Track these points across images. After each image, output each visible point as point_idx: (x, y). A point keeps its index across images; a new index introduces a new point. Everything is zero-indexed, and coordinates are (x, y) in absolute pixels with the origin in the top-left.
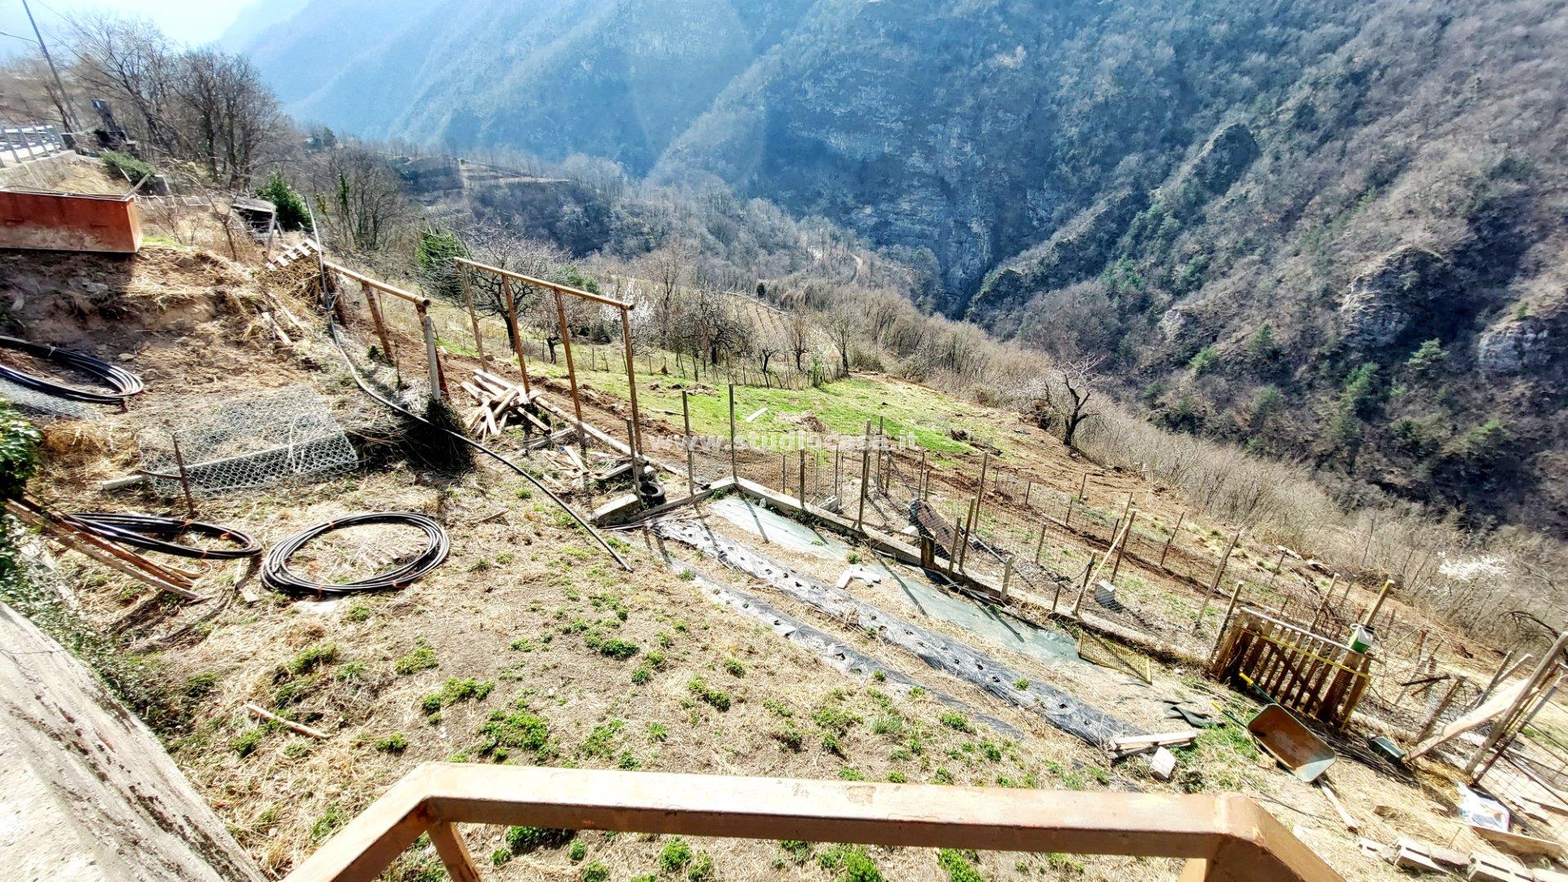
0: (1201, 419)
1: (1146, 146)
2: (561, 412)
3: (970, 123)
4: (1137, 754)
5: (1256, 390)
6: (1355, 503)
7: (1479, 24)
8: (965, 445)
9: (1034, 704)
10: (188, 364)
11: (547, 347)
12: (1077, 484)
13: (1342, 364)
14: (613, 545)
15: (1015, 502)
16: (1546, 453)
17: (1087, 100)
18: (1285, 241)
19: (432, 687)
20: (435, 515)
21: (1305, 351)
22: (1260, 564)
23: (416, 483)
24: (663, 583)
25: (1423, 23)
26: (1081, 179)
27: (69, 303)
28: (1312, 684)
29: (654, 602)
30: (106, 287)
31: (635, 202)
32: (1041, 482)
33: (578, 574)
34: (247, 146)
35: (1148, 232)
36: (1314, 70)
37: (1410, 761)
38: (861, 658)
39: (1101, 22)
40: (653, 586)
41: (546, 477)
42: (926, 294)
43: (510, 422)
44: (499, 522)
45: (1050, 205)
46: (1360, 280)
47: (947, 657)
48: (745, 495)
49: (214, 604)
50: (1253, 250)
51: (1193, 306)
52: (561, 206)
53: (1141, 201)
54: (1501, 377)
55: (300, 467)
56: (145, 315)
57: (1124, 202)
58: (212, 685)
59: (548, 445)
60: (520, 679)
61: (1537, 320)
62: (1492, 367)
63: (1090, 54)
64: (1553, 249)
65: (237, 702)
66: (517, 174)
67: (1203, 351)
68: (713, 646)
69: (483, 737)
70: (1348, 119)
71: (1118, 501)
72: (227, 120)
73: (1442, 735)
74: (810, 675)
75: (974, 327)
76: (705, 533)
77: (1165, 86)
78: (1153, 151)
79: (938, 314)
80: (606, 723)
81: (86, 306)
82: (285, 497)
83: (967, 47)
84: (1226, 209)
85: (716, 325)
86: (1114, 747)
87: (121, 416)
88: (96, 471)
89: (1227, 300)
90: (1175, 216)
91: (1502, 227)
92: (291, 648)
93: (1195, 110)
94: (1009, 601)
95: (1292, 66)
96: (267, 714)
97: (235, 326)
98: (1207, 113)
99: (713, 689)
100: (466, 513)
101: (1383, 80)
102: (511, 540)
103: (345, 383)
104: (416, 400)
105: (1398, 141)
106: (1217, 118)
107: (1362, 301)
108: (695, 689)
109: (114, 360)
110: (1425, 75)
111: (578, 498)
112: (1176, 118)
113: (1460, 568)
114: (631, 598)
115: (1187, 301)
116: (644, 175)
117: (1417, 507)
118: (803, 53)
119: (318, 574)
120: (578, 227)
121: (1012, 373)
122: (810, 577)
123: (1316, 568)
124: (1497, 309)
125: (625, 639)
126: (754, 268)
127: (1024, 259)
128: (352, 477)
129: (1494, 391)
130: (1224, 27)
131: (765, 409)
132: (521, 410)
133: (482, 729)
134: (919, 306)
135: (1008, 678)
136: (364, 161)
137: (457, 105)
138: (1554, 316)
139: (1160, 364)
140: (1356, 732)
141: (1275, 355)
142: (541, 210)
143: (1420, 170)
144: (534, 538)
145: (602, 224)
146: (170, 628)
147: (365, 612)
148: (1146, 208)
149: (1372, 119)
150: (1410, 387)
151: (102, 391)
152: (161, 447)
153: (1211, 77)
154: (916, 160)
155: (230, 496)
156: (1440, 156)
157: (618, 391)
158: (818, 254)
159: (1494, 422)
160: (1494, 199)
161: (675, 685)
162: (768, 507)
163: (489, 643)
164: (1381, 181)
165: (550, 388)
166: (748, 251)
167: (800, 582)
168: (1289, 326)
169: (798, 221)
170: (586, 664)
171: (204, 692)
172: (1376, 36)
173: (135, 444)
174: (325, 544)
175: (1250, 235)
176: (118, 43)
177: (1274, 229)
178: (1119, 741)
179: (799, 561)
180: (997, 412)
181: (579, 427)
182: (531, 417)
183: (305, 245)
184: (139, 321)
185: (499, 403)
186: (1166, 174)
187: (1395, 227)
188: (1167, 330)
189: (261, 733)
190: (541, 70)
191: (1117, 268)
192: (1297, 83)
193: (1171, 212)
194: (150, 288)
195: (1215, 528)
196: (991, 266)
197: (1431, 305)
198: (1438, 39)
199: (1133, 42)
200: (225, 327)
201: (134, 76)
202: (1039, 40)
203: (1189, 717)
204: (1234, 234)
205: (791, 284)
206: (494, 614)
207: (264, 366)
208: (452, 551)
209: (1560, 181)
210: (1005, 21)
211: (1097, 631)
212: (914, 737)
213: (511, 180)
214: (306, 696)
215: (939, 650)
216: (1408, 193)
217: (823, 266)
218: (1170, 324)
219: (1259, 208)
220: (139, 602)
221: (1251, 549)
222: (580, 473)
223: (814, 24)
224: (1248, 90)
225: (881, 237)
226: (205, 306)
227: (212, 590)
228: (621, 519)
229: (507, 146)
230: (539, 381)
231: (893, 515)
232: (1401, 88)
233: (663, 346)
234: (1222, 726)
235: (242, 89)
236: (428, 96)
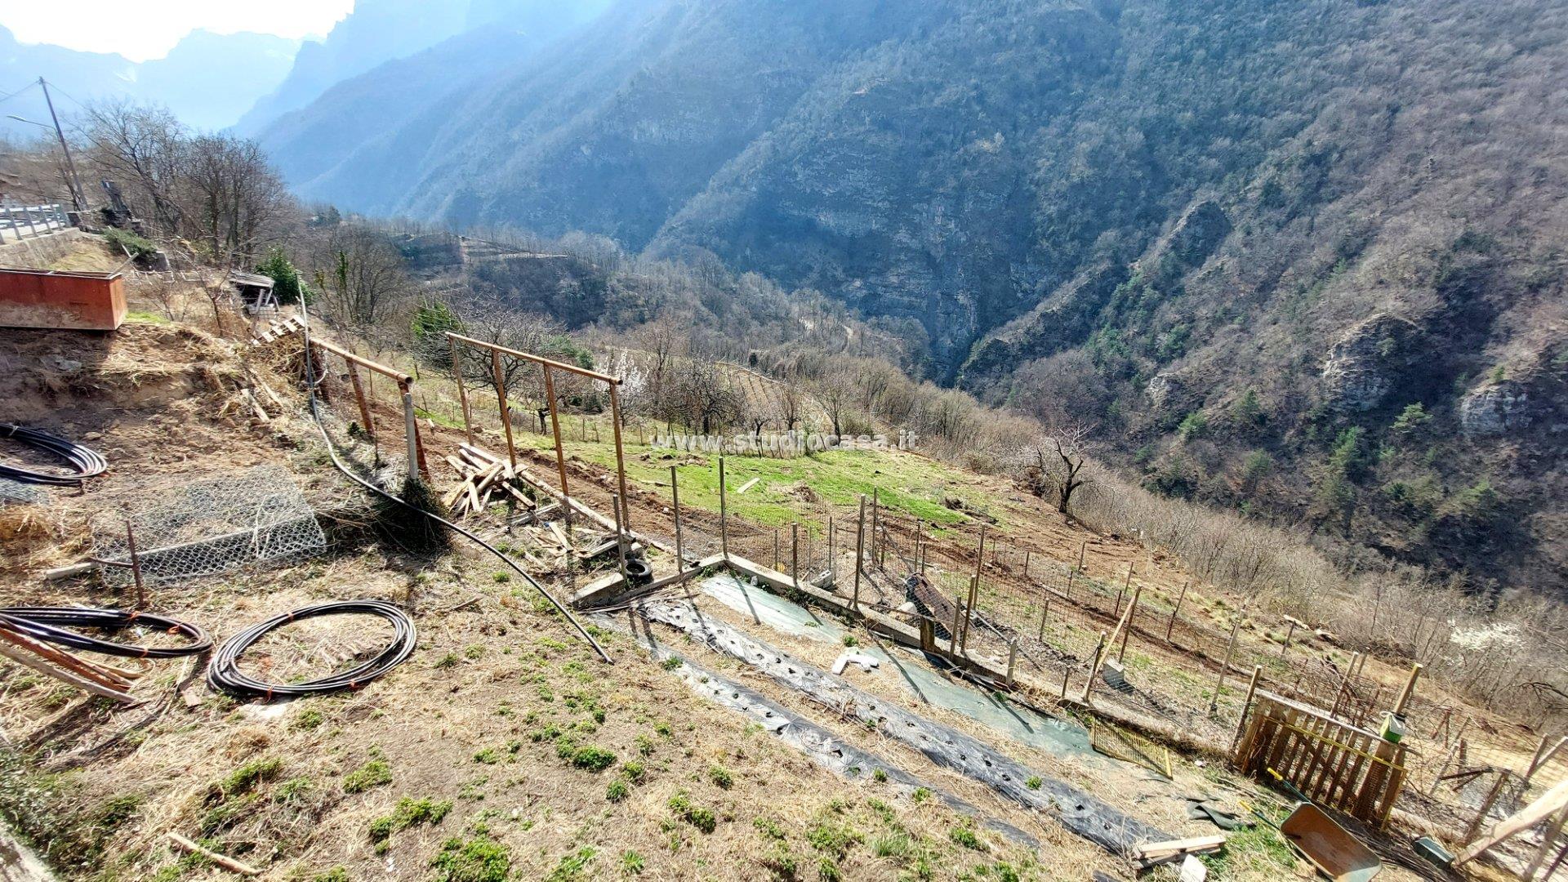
0: (1194, 484)
1: (1123, 223)
2: (546, 486)
3: (953, 202)
4: (1163, 863)
5: (1245, 454)
6: (1354, 567)
7: (1426, 112)
8: (958, 513)
9: (1048, 806)
10: (157, 442)
11: (537, 418)
12: (1075, 553)
13: (1328, 428)
14: (593, 633)
15: (1015, 573)
16: (1539, 514)
17: (1063, 181)
18: (1263, 311)
19: (382, 809)
20: (403, 603)
21: (1291, 416)
22: (1269, 635)
23: (387, 568)
24: (646, 676)
25: (1376, 111)
26: (1062, 254)
27: (39, 381)
28: (1345, 778)
29: (635, 700)
30: (80, 364)
31: (630, 276)
32: (1038, 551)
33: (554, 671)
34: (251, 225)
35: (1129, 303)
36: (1277, 153)
37: (1460, 866)
38: (860, 755)
39: (1073, 111)
40: (635, 680)
41: (528, 555)
42: (915, 363)
43: (495, 496)
44: (472, 610)
45: (1033, 277)
46: (1339, 347)
47: (953, 752)
48: (735, 572)
49: (150, 710)
50: (1232, 319)
51: (1178, 373)
52: (559, 280)
53: (1121, 274)
54: (1487, 440)
55: (263, 552)
56: (118, 392)
57: (1104, 275)
58: (133, 809)
59: (532, 522)
60: (481, 798)
61: (1513, 384)
62: (1476, 430)
63: (1065, 139)
64: (1522, 317)
65: (158, 830)
66: (516, 250)
67: (1191, 416)
68: (698, 751)
69: (435, 870)
70: (1314, 195)
71: (1118, 570)
72: (233, 200)
73: (1492, 836)
74: (806, 784)
75: (964, 394)
76: (694, 615)
77: (1137, 168)
78: (1130, 227)
79: (928, 382)
80: (576, 851)
81: (56, 382)
82: (245, 585)
83: (948, 133)
84: (1203, 280)
85: (709, 395)
86: (1139, 855)
87: (76, 499)
88: (41, 559)
89: (1210, 367)
90: (1155, 287)
91: (1470, 296)
92: (229, 762)
93: (1167, 189)
94: (1015, 687)
95: (1256, 149)
96: (192, 845)
97: (212, 403)
98: (1178, 191)
99: (698, 806)
100: (437, 601)
101: (1343, 162)
102: (483, 630)
103: (321, 461)
104: (392, 481)
105: (1362, 216)
106: (1189, 196)
107: (1343, 367)
108: (676, 807)
109: (80, 438)
110: (1382, 157)
111: (561, 578)
112: (1150, 197)
113: (1472, 637)
114: (611, 693)
115: (1171, 368)
116: (640, 251)
117: (1417, 570)
118: (793, 140)
119: (271, 673)
120: (575, 299)
121: (1006, 441)
122: (804, 662)
123: (1325, 638)
124: (1475, 374)
125: (599, 747)
126: (746, 339)
127: (1011, 329)
128: (320, 561)
129: (1481, 453)
130: (1189, 114)
131: (757, 479)
132: (506, 485)
133: (434, 860)
134: (909, 374)
135: (1019, 776)
136: (366, 238)
137: (461, 185)
138: (1530, 380)
139: (1149, 430)
140: (1396, 831)
141: (1262, 419)
142: (538, 284)
143: (1385, 243)
144: (509, 627)
145: (597, 296)
146: (97, 739)
147: (316, 718)
148: (1126, 280)
149: (1335, 197)
150: (1398, 451)
151: (63, 472)
152: (116, 532)
153: (1180, 159)
154: (903, 236)
155: (186, 584)
156: (1404, 230)
157: (608, 462)
158: (809, 325)
159: (1484, 485)
160: (1459, 270)
161: (653, 802)
162: (759, 585)
163: (451, 754)
164: (1349, 254)
165: (538, 460)
166: (741, 322)
167: (794, 668)
168: (1273, 392)
169: (789, 293)
170: (556, 778)
171: (123, 817)
172: (1332, 122)
173: (88, 530)
174: (282, 637)
175: (1228, 304)
176: (133, 128)
177: (1251, 299)
178: (1145, 848)
179: (792, 644)
180: (991, 479)
181: (565, 502)
182: (515, 492)
183: (293, 321)
184: (110, 398)
185: (482, 478)
186: (1143, 248)
187: (1368, 297)
188: (1154, 396)
189: (180, 870)
190: (542, 154)
191: (1101, 338)
192: (1262, 165)
193: (1150, 284)
194: (126, 365)
195: (1219, 598)
196: (978, 336)
197: (1410, 371)
198: (1390, 125)
199: (1105, 128)
200: (201, 404)
201: (146, 160)
202: (1015, 128)
203: (1216, 817)
204: (1212, 305)
205: (782, 354)
206: (458, 719)
207: (237, 444)
208: (419, 644)
209: (1519, 252)
210: (983, 110)
211: (1111, 719)
212: (922, 860)
213: (510, 255)
214: (239, 820)
215: (943, 744)
216: (1376, 264)
217: (814, 336)
218: (1156, 391)
219: (1236, 279)
220: (67, 707)
221: (1257, 619)
222: (564, 551)
223: (803, 113)
224: (1216, 171)
225: (870, 308)
226: (182, 383)
227: (151, 692)
228: (606, 600)
229: (508, 224)
230: (527, 454)
231: (890, 590)
232: (1360, 168)
233: (655, 416)
234: (1252, 827)
235: (250, 171)
236: (433, 178)
